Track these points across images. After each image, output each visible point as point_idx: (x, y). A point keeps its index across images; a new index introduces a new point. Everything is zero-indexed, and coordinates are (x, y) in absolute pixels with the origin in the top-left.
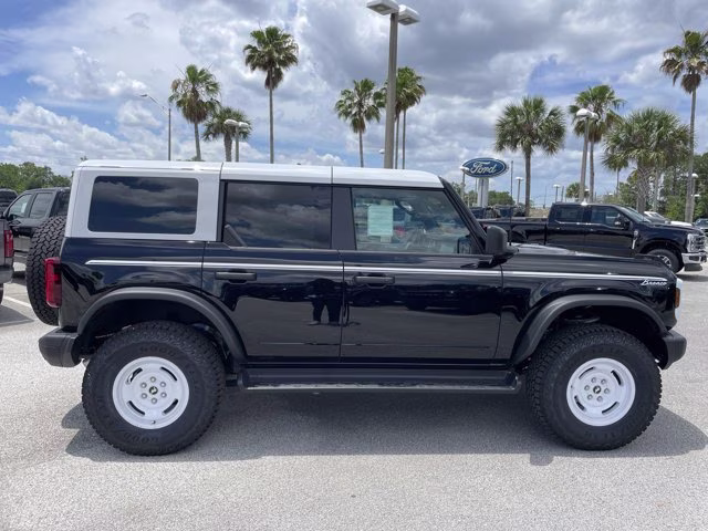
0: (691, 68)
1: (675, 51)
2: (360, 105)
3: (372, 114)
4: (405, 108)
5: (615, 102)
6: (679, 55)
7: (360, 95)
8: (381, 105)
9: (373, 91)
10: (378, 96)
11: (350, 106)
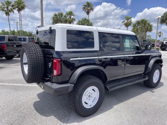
0: (88, 10)
1: (85, 5)
2: (7, 8)
3: (12, 11)
4: (21, 10)
5: (74, 15)
6: (86, 7)
7: (7, 5)
8: (14, 9)
9: (11, 4)
10: (13, 6)
11: (4, 8)
